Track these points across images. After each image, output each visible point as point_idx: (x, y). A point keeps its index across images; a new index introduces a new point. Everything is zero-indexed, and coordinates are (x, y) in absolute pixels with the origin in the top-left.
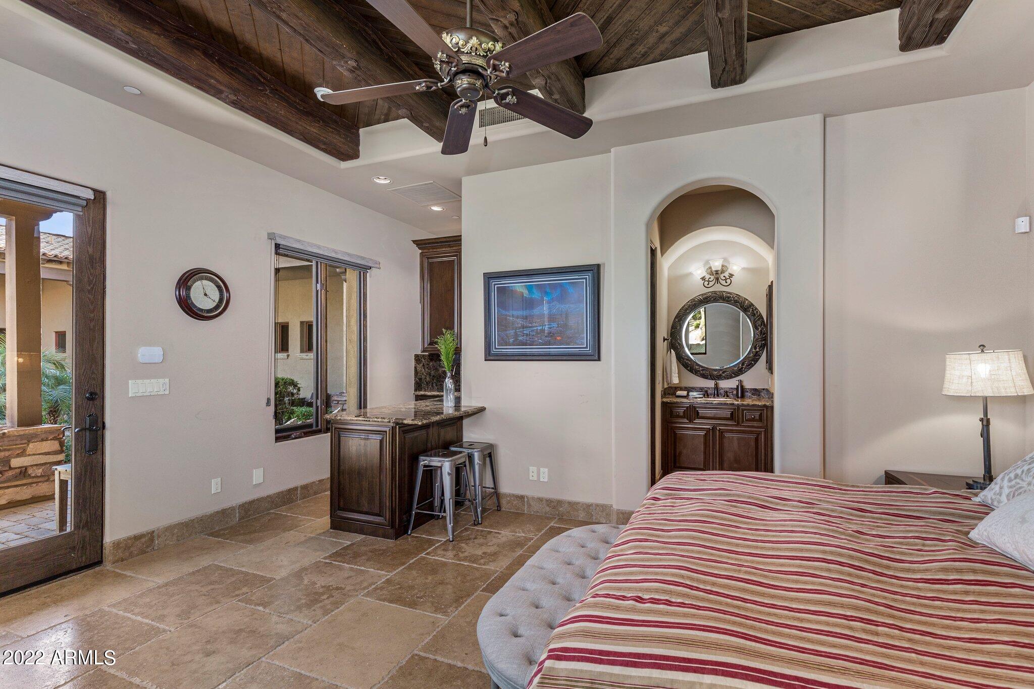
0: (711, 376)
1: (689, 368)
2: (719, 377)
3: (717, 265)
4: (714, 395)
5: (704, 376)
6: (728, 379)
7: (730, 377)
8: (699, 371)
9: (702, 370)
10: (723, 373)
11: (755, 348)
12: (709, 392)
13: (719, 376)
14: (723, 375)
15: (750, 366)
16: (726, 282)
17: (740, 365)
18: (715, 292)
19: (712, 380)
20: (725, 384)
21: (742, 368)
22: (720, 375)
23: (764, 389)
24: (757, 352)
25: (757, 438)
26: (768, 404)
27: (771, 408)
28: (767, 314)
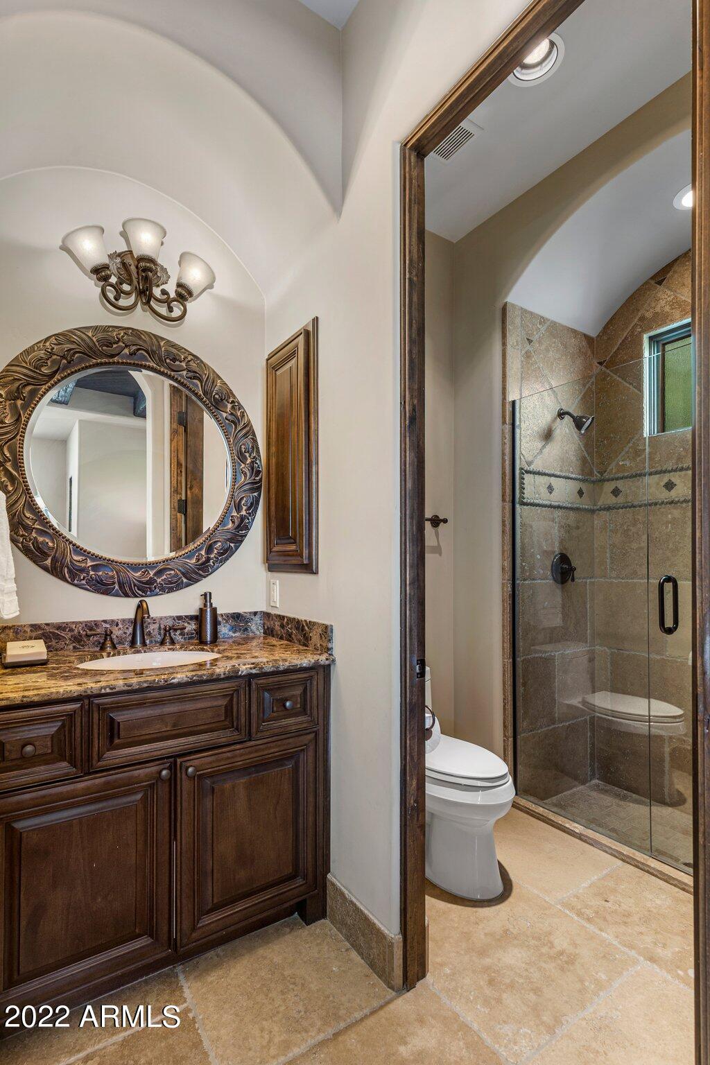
0: (121, 585)
1: (48, 562)
2: (146, 588)
3: (145, 241)
4: (133, 643)
5: (101, 587)
6: (171, 590)
7: (174, 586)
8: (82, 570)
9: (95, 568)
10: (159, 573)
11: (239, 509)
12: (117, 632)
13: (147, 583)
14: (159, 580)
15: (226, 554)
16: (171, 310)
17: (203, 552)
18: (136, 333)
19: (127, 595)
20: (164, 607)
21: (208, 560)
22: (151, 582)
23: (255, 613)
24: (242, 519)
25: (296, 769)
26: (323, 659)
27: (324, 672)
28: (269, 420)
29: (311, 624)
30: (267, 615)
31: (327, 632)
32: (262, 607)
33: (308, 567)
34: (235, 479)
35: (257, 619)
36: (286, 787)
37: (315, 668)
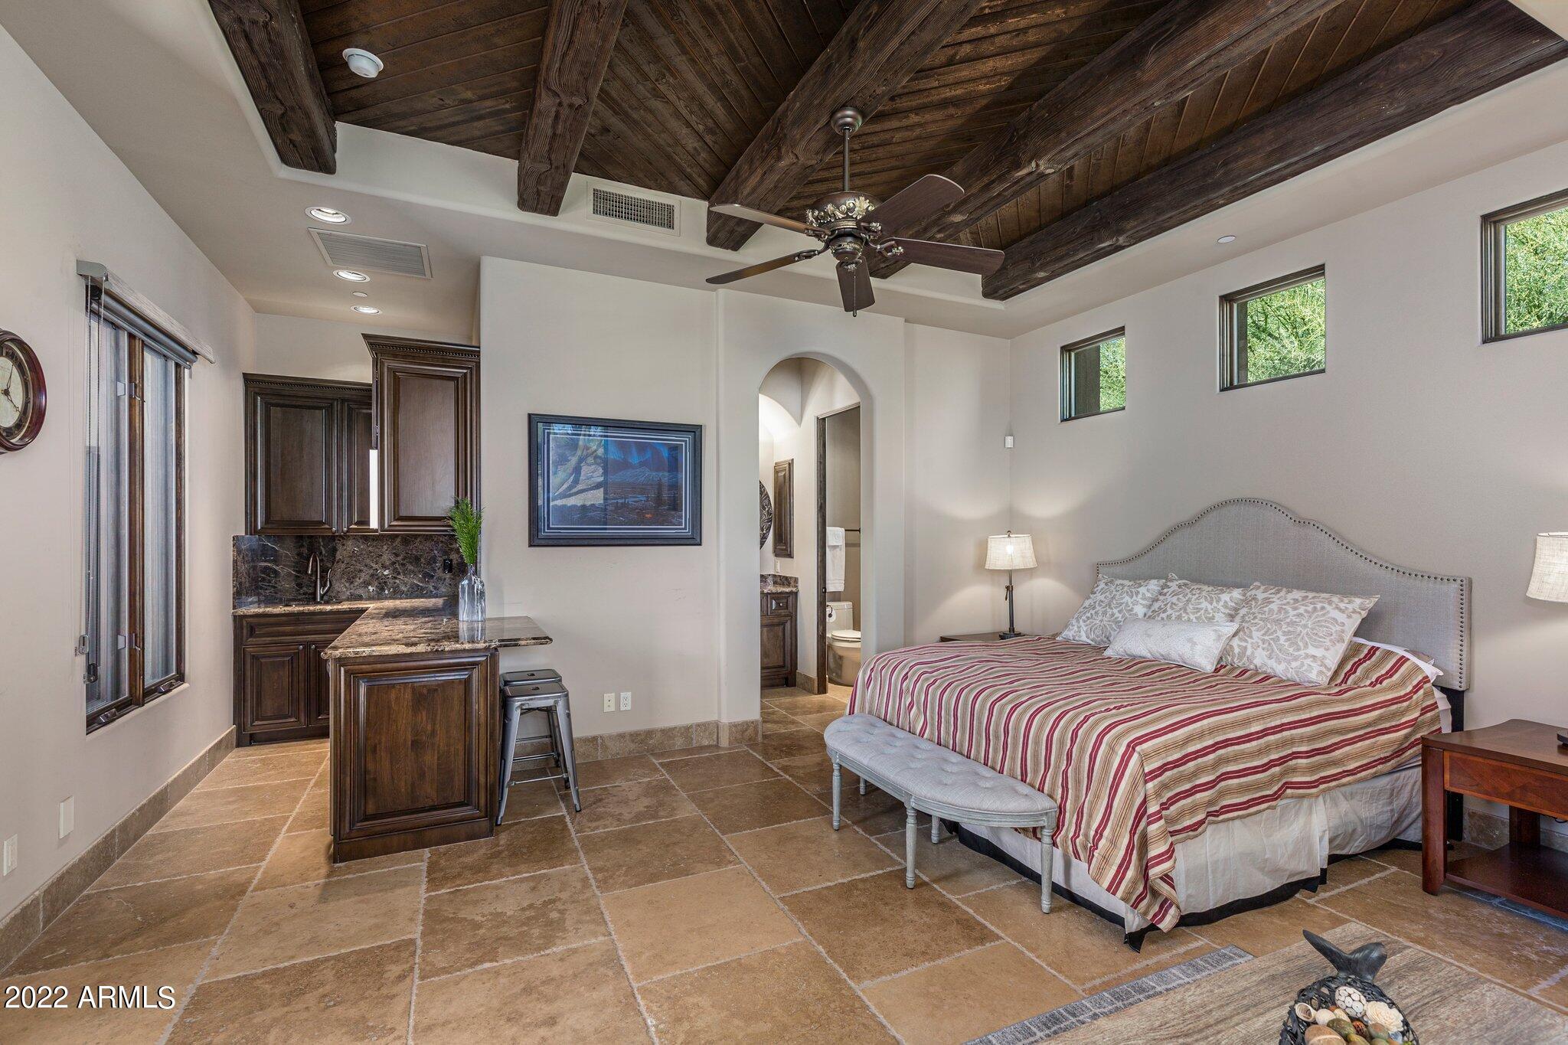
25: (784, 628)
26: (794, 590)
27: (796, 594)
28: (775, 493)
29: (791, 578)
30: (774, 576)
31: (796, 580)
32: (772, 572)
33: (790, 556)
34: (761, 518)
35: (770, 578)
36: (781, 634)
37: (791, 593)
